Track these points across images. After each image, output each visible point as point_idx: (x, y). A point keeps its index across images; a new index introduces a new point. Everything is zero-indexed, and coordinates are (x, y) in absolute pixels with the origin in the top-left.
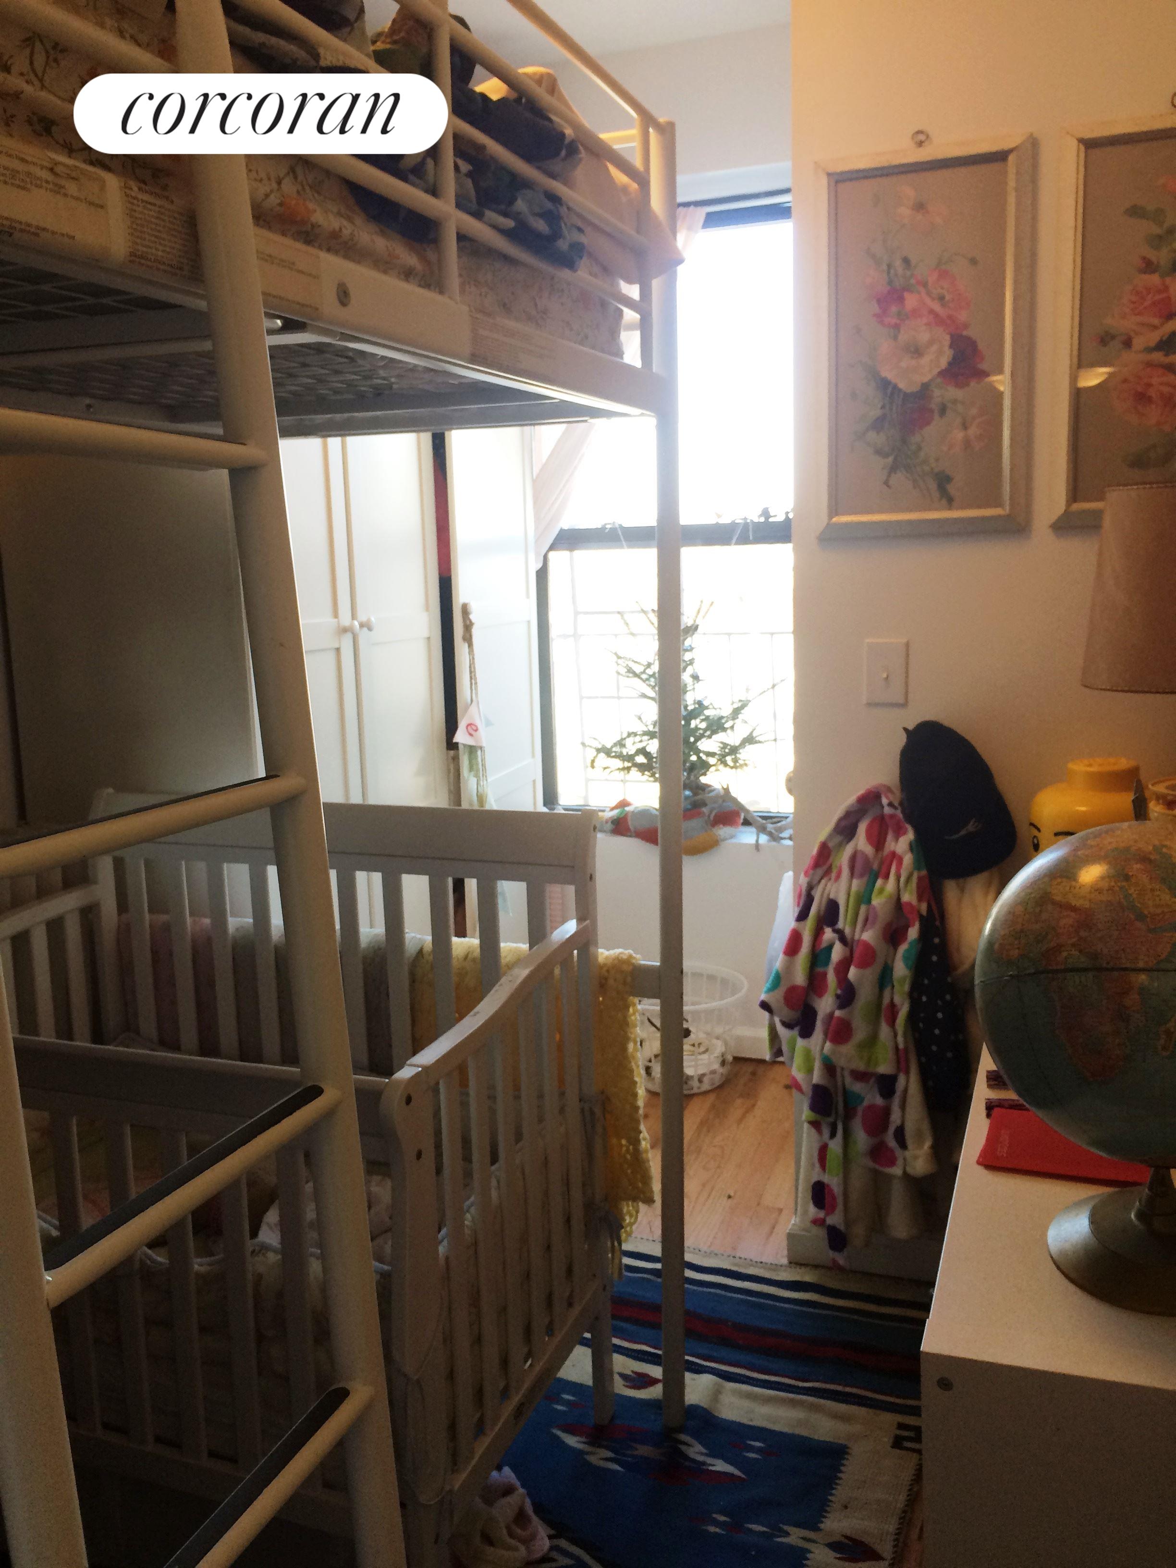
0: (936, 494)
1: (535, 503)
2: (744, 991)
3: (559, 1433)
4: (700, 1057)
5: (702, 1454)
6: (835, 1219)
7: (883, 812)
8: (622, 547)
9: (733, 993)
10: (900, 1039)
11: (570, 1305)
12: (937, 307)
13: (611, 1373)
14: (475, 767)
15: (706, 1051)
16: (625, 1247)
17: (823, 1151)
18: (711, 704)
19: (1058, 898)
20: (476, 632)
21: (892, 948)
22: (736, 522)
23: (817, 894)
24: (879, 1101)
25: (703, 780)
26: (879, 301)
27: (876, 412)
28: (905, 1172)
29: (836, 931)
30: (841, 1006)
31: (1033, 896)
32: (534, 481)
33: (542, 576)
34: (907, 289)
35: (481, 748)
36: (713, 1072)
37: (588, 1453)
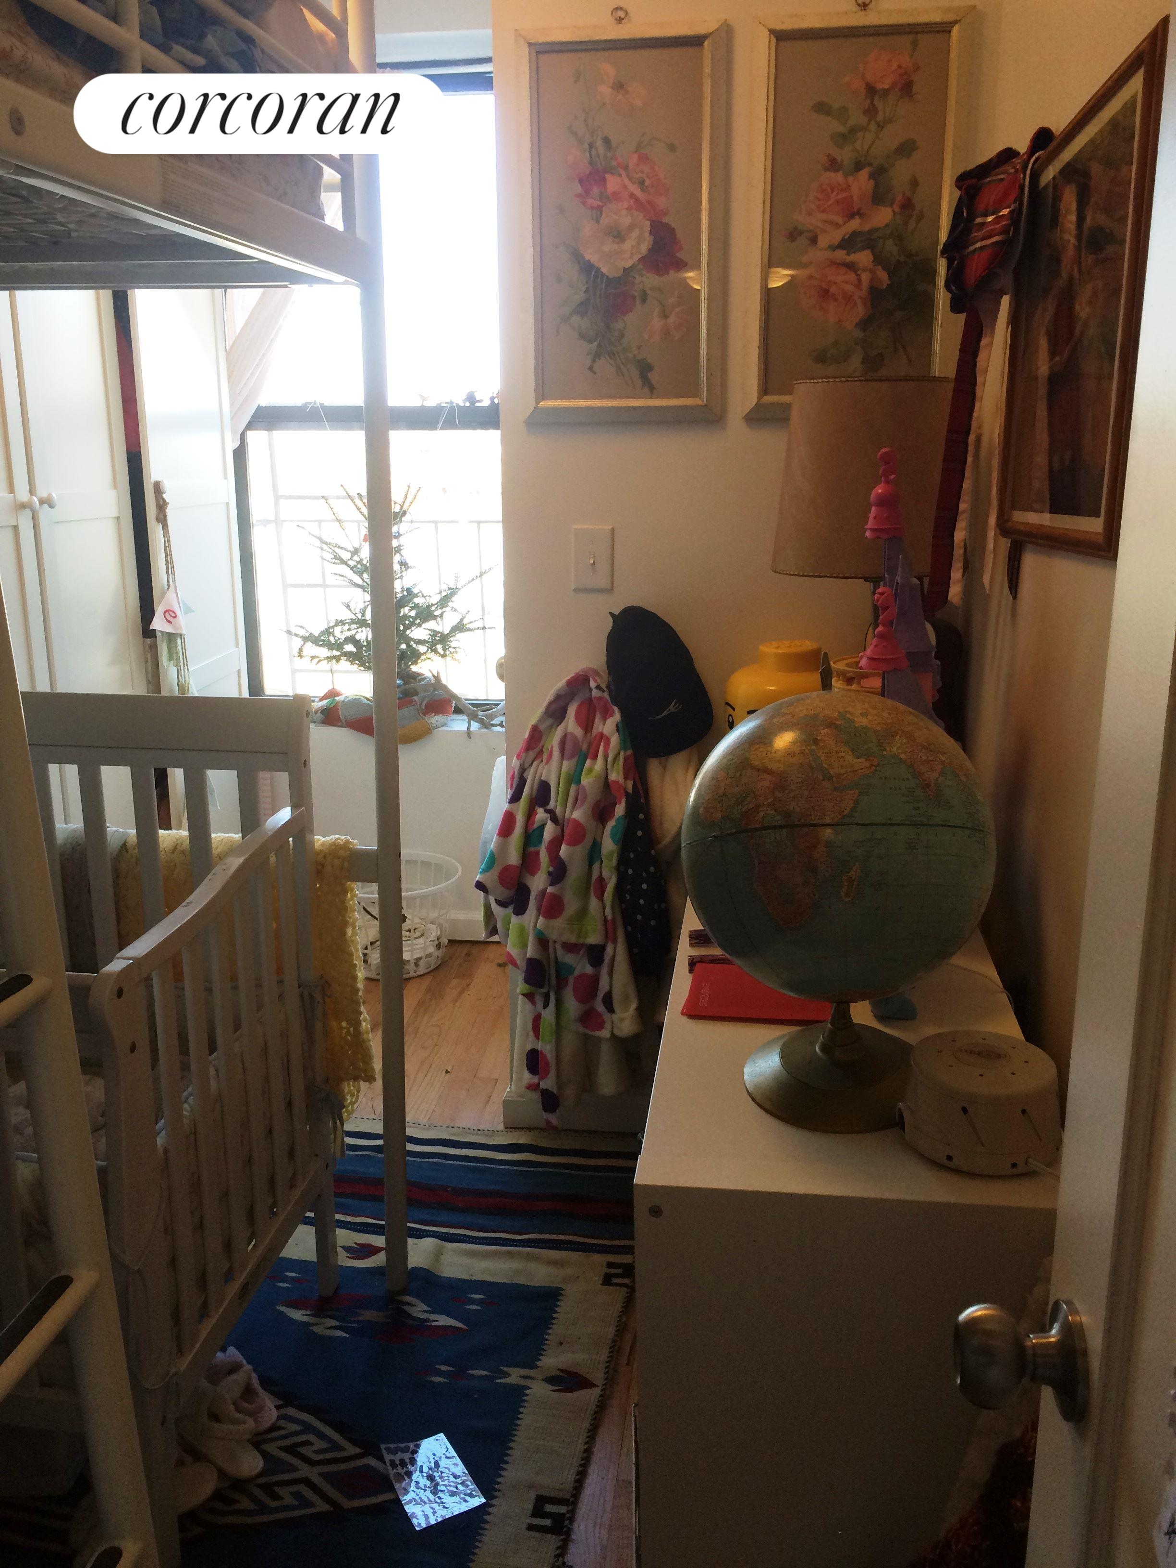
0: (639, 383)
1: (229, 377)
2: (459, 873)
3: (282, 1309)
4: (415, 942)
5: (425, 1311)
6: (548, 1083)
7: (591, 695)
8: (326, 429)
9: (448, 878)
10: (608, 911)
11: (292, 1186)
12: (638, 193)
13: (335, 1248)
14: (175, 655)
15: (422, 935)
16: (347, 1127)
17: (537, 1020)
18: (421, 592)
19: (756, 763)
20: (171, 513)
21: (601, 826)
22: (442, 405)
23: (529, 776)
24: (589, 970)
25: (414, 668)
26: (581, 181)
27: (580, 297)
28: (612, 1034)
29: (547, 811)
30: (552, 884)
31: (734, 761)
32: (228, 354)
33: (240, 455)
34: (609, 170)
35: (181, 635)
36: (429, 955)
37: (313, 1324)
